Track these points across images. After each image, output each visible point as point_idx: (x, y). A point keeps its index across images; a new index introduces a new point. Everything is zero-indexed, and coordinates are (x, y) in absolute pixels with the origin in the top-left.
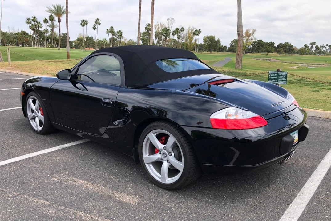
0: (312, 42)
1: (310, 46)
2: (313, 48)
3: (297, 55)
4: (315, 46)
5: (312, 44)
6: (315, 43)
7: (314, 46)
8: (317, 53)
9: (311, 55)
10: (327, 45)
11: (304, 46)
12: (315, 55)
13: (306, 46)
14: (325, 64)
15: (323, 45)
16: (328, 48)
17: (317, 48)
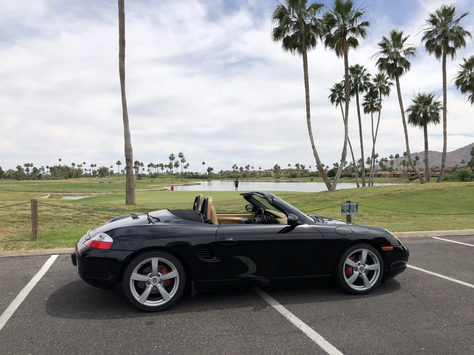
0: (27, 163)
1: (25, 168)
2: (29, 171)
3: (9, 181)
4: (33, 168)
5: (27, 165)
6: (32, 164)
7: (31, 169)
8: (36, 177)
9: (29, 180)
10: (47, 167)
11: (17, 168)
12: (35, 179)
13: (19, 168)
14: (71, 191)
15: (43, 167)
16: (49, 170)
17: (35, 170)
